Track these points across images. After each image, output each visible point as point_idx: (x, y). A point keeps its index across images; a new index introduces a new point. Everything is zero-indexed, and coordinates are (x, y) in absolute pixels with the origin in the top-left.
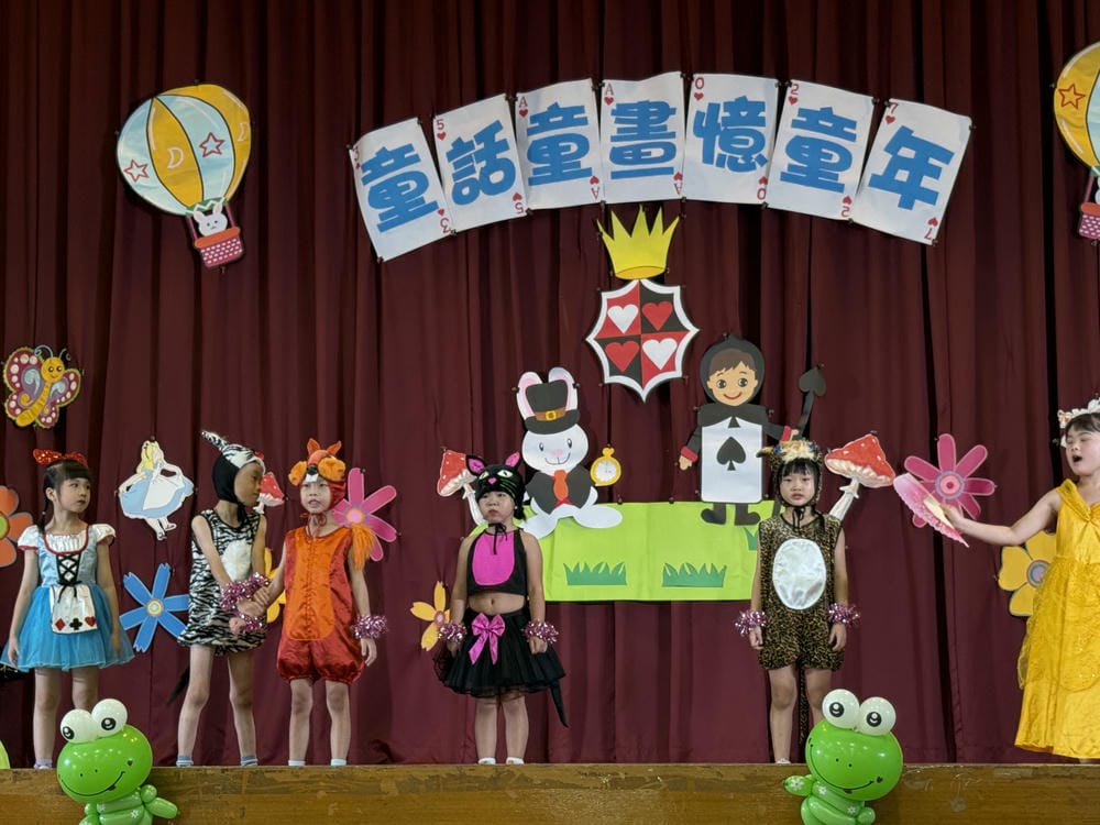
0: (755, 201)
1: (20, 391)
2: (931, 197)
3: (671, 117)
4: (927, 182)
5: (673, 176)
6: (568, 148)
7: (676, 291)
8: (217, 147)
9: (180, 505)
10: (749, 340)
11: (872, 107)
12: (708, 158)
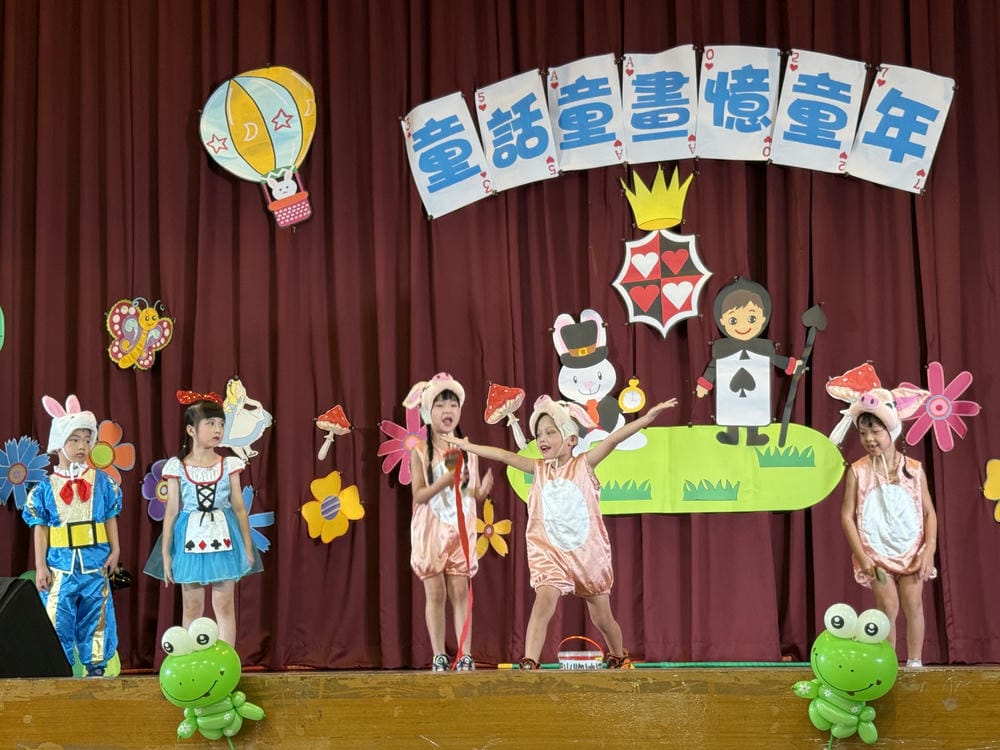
0: (761, 158)
1: (121, 338)
2: (919, 151)
3: (685, 85)
4: (915, 138)
5: (687, 138)
6: (594, 115)
7: (691, 239)
8: (287, 122)
9: (261, 434)
10: (757, 281)
11: (865, 72)
12: (718, 121)
